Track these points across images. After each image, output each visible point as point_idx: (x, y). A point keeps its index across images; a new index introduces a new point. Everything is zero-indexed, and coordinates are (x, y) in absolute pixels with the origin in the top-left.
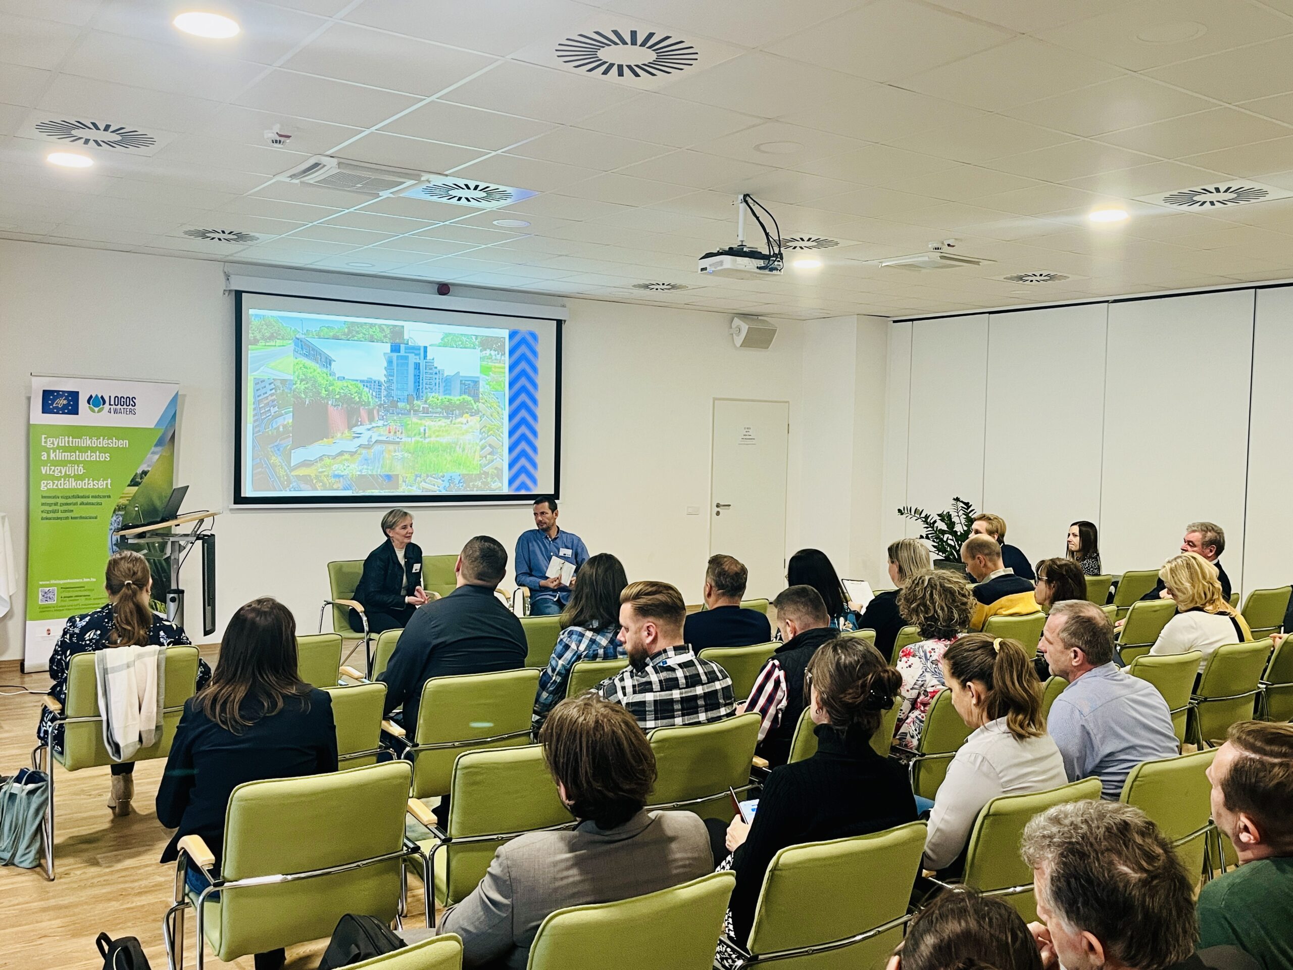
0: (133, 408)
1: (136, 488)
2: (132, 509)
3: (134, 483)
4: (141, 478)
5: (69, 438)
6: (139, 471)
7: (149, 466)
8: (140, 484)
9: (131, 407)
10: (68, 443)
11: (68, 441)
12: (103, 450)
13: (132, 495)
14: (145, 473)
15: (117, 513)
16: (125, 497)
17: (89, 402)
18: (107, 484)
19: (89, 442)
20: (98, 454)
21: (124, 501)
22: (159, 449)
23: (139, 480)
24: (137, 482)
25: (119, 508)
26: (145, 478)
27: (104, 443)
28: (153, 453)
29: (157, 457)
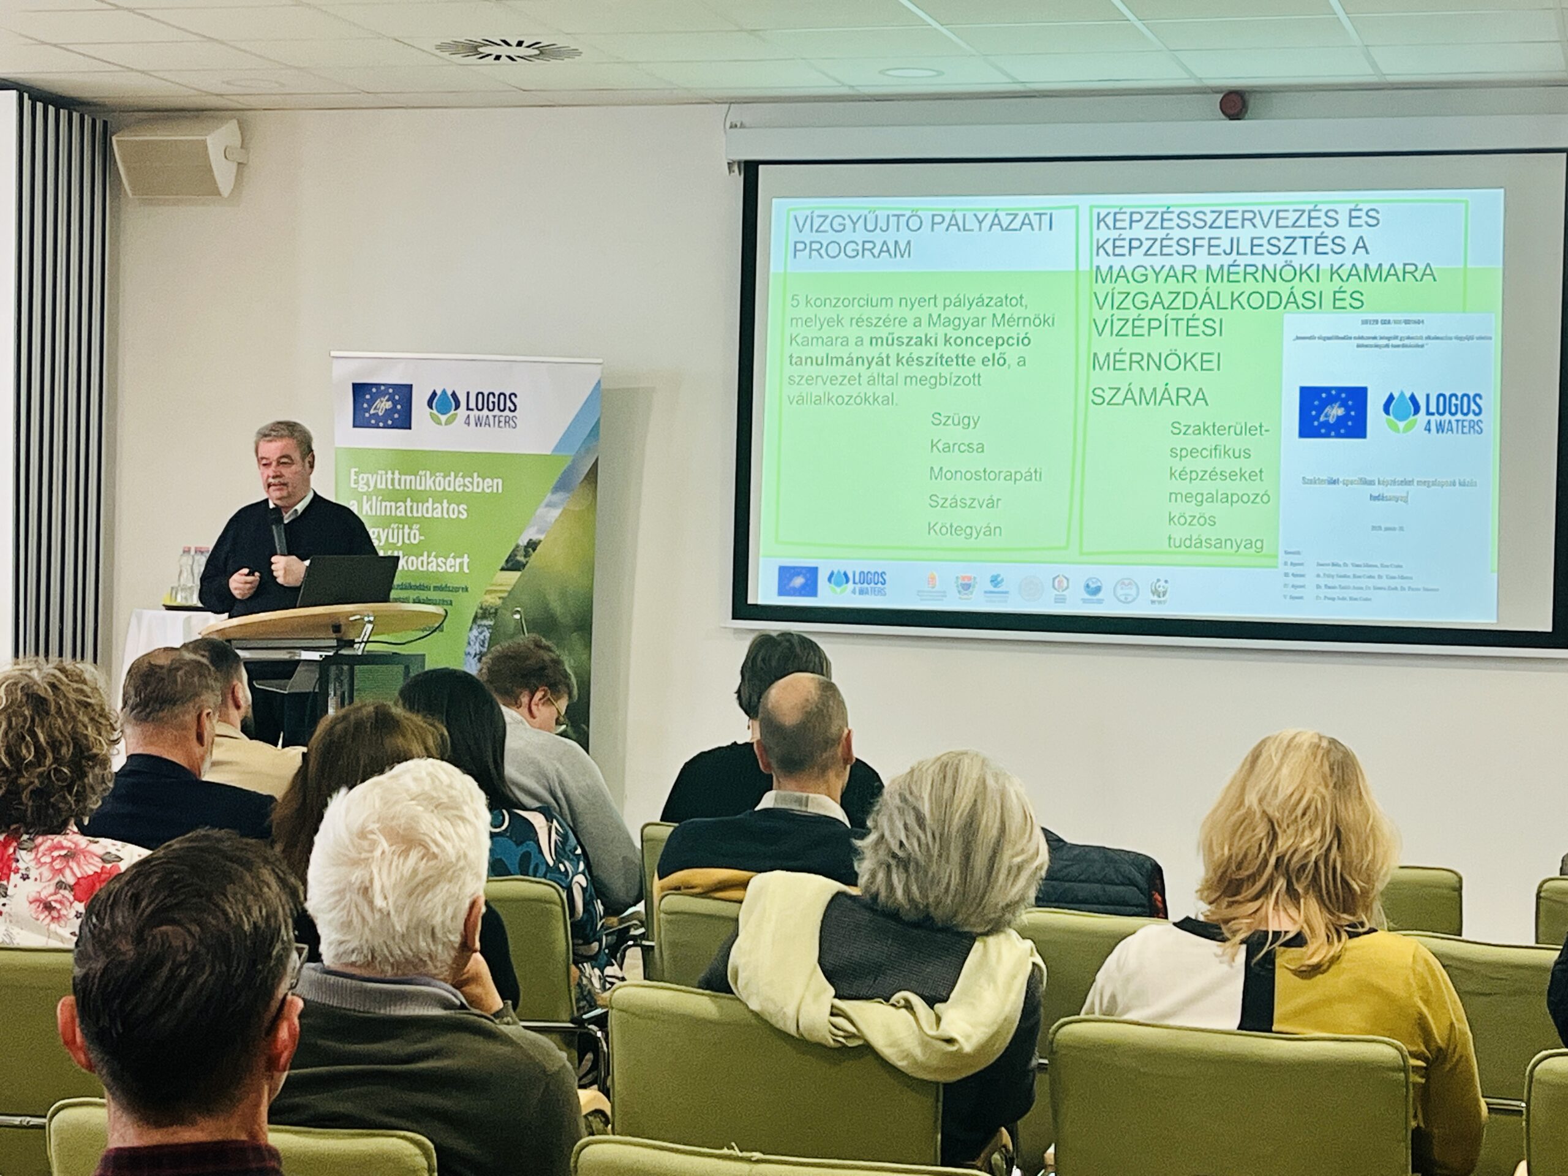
0: (511, 414)
1: (518, 574)
2: (509, 614)
3: (513, 564)
4: (527, 555)
5: (393, 474)
6: (523, 542)
7: (540, 531)
8: (524, 566)
9: (507, 412)
10: (393, 484)
11: (393, 480)
12: (455, 498)
13: (509, 589)
14: (532, 545)
15: (479, 622)
16: (495, 591)
17: (430, 404)
18: (461, 564)
19: (430, 482)
20: (445, 505)
21: (493, 600)
22: (559, 497)
23: (521, 558)
24: (518, 562)
25: (485, 613)
26: (534, 555)
27: (457, 483)
28: (550, 505)
29: (556, 513)
